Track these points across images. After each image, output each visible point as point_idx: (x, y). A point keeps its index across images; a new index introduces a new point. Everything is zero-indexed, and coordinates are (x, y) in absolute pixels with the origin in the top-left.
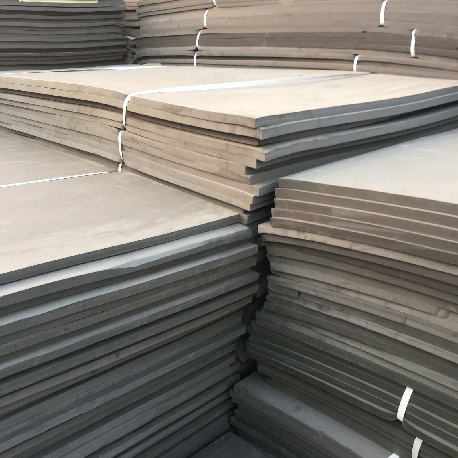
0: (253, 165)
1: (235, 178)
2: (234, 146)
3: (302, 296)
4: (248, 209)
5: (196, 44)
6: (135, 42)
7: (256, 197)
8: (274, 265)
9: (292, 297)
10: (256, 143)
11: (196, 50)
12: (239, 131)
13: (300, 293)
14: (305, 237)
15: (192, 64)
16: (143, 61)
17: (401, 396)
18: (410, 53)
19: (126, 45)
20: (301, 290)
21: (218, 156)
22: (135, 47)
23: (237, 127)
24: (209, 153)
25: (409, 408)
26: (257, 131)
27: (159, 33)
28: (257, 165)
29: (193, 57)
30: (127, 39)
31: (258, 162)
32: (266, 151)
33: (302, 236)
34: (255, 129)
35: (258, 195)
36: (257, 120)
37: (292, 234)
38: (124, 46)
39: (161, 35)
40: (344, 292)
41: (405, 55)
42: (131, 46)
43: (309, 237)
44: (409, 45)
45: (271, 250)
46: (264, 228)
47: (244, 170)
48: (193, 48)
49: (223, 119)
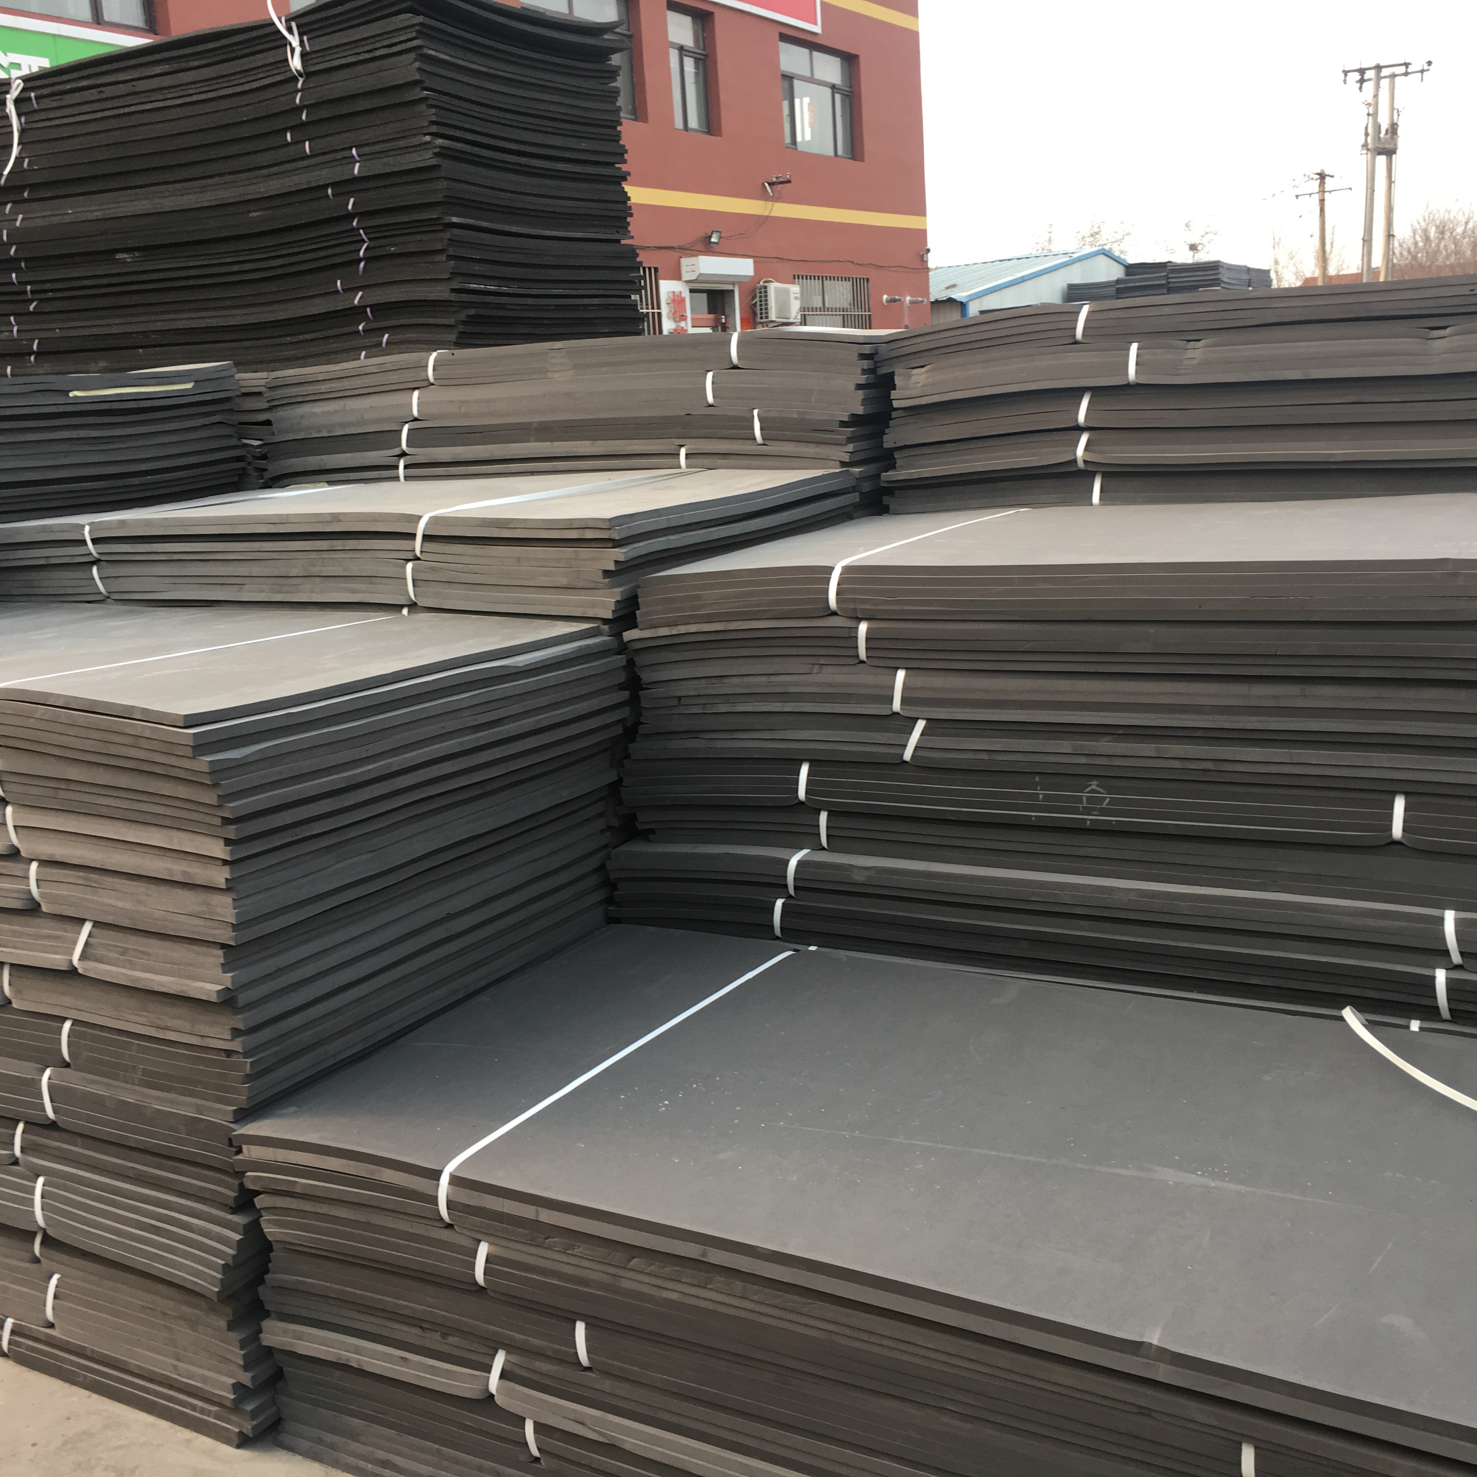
0: (611, 567)
1: (591, 585)
2: (585, 552)
3: (683, 702)
4: (609, 615)
5: (400, 445)
6: (265, 450)
7: (618, 601)
8: (646, 676)
9: (671, 707)
10: (610, 545)
11: (403, 454)
12: (589, 535)
13: (680, 698)
14: (678, 630)
15: (397, 478)
16: (286, 481)
17: (798, 775)
18: (755, 439)
19: (243, 456)
20: (679, 694)
21: (565, 566)
22: (264, 457)
23: (586, 530)
24: (552, 564)
25: (809, 783)
26: (611, 532)
27: (320, 431)
28: (616, 566)
29: (397, 467)
30: (246, 445)
31: (616, 562)
32: (624, 550)
33: (674, 631)
34: (609, 529)
35: (619, 599)
36: (610, 520)
37: (664, 631)
38: (239, 459)
39: (324, 434)
40: (726, 680)
41: (751, 442)
42: (254, 456)
43: (683, 629)
44: (753, 429)
45: (640, 660)
46: (629, 635)
47: (601, 574)
48: (397, 451)
49: (569, 525)
